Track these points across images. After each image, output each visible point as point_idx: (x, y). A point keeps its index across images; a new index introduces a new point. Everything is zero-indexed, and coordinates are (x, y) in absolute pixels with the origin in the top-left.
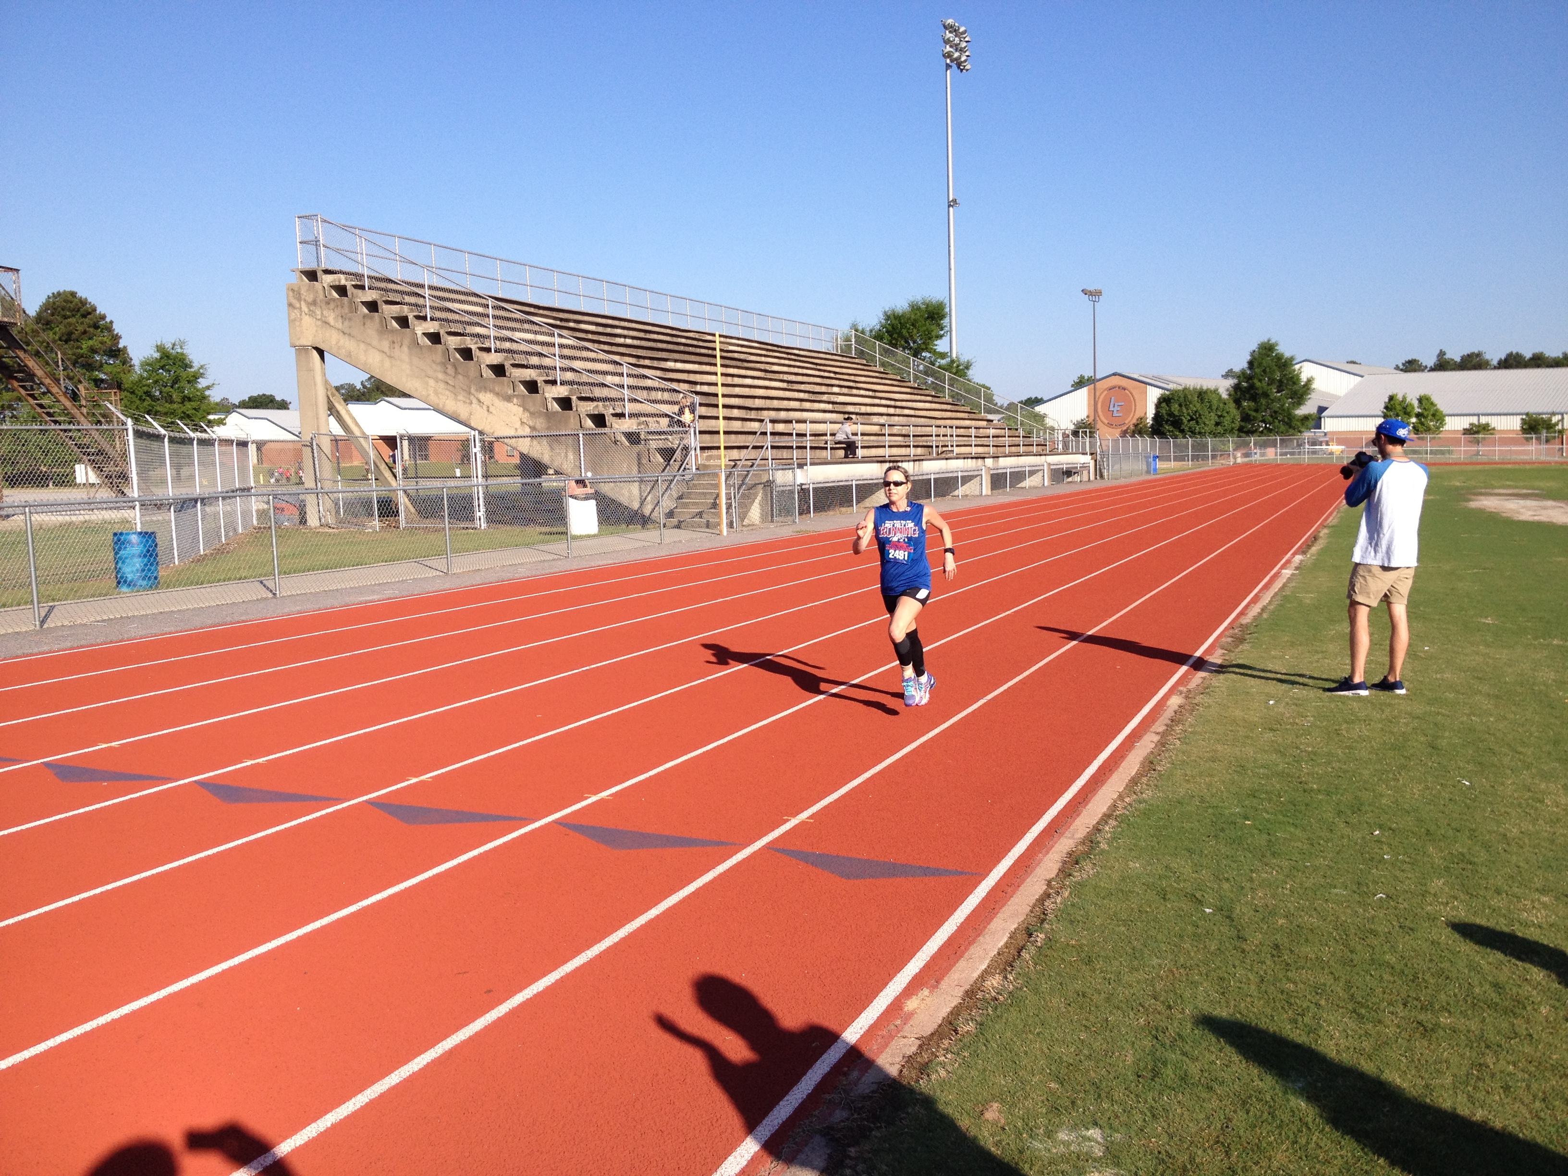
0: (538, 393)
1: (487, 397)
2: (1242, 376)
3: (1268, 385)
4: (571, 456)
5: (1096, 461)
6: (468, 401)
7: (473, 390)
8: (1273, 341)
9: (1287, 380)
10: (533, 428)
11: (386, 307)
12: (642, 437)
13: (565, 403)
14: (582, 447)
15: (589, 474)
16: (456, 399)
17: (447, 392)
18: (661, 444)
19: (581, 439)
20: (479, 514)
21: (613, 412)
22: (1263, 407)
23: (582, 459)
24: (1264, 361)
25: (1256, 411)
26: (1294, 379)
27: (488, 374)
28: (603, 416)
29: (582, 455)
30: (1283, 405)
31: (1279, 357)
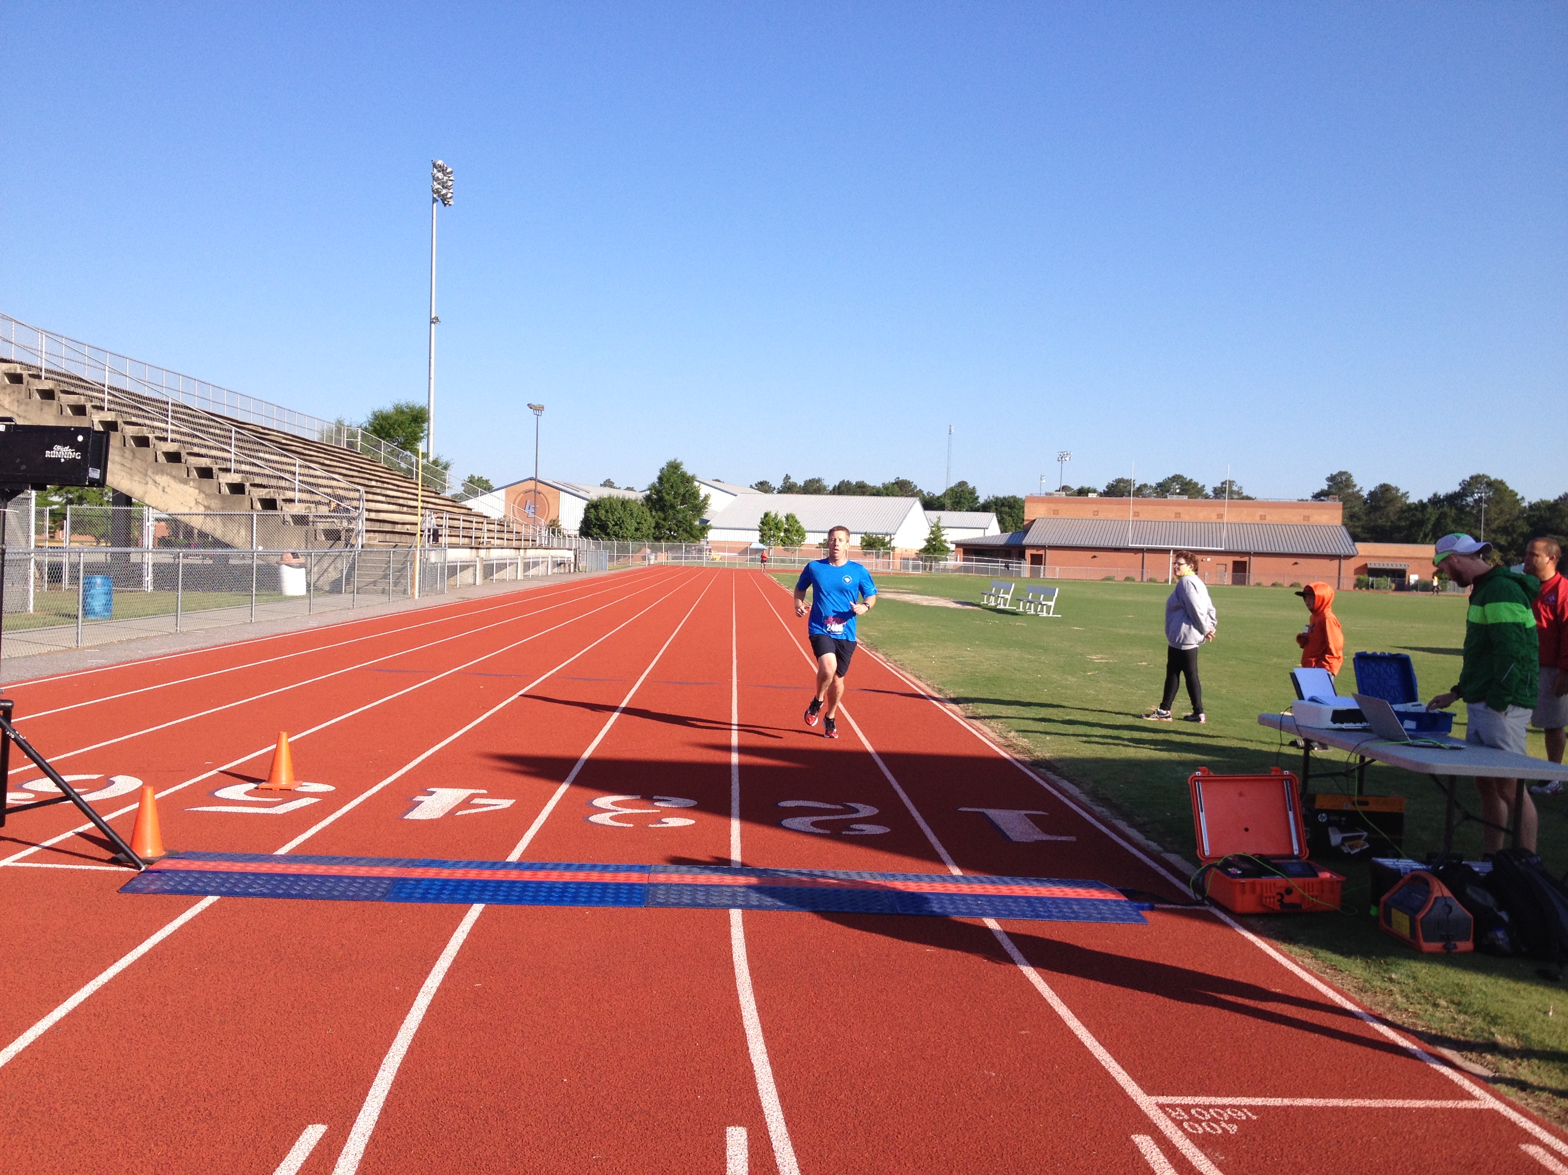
0: (212, 477)
1: (163, 480)
2: (652, 488)
3: (675, 498)
4: (243, 532)
5: (576, 556)
6: (144, 482)
7: (149, 473)
8: (678, 461)
9: (690, 495)
10: (207, 508)
11: (62, 395)
12: (311, 519)
13: (237, 489)
14: (255, 525)
15: (260, 548)
16: (131, 479)
17: (123, 473)
18: (327, 526)
19: (255, 518)
20: (147, 579)
21: (284, 498)
22: (670, 518)
23: (255, 535)
24: (671, 478)
25: (665, 520)
26: (695, 495)
27: (162, 459)
28: (275, 500)
29: (255, 531)
30: (686, 516)
31: (683, 475)
